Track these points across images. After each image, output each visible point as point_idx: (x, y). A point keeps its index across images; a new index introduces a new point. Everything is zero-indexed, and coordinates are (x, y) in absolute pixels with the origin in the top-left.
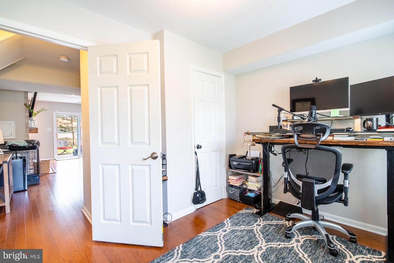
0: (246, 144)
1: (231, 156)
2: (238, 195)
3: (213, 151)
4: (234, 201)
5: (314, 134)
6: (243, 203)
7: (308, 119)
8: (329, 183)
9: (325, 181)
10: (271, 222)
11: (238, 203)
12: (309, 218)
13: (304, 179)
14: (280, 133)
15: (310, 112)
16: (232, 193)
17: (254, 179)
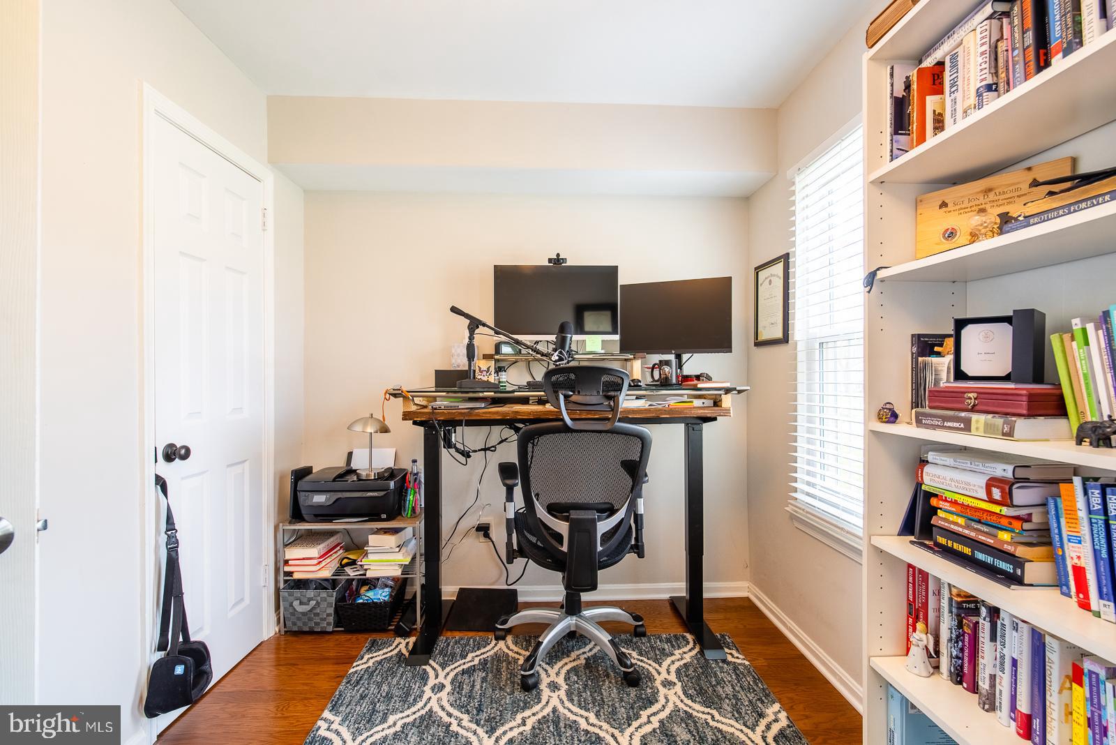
0: (358, 428)
1: (301, 474)
2: (331, 610)
3: (228, 466)
4: (309, 638)
5: (601, 393)
6: (347, 632)
7: (557, 355)
8: (621, 514)
9: (612, 511)
10: (463, 661)
11: (328, 637)
12: (559, 613)
13: (574, 515)
14: (495, 392)
15: (560, 337)
16: (301, 609)
17: (390, 541)
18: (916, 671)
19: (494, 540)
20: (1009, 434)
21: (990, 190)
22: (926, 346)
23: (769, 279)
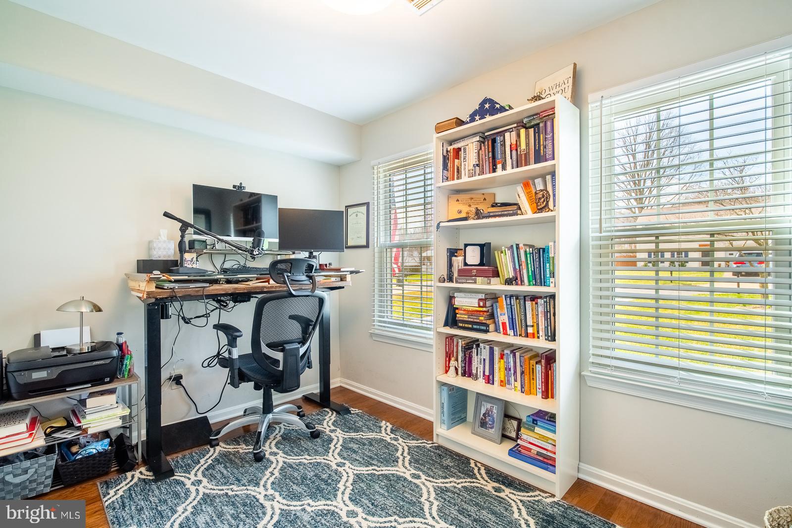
0: (71, 309)
2: (51, 472)
5: (305, 274)
8: (308, 343)
10: (200, 465)
12: (259, 415)
16: (18, 480)
18: (452, 376)
19: (184, 386)
20: (489, 283)
21: (472, 199)
22: (452, 253)
23: (356, 214)
